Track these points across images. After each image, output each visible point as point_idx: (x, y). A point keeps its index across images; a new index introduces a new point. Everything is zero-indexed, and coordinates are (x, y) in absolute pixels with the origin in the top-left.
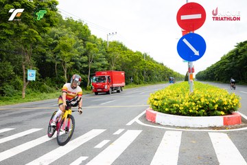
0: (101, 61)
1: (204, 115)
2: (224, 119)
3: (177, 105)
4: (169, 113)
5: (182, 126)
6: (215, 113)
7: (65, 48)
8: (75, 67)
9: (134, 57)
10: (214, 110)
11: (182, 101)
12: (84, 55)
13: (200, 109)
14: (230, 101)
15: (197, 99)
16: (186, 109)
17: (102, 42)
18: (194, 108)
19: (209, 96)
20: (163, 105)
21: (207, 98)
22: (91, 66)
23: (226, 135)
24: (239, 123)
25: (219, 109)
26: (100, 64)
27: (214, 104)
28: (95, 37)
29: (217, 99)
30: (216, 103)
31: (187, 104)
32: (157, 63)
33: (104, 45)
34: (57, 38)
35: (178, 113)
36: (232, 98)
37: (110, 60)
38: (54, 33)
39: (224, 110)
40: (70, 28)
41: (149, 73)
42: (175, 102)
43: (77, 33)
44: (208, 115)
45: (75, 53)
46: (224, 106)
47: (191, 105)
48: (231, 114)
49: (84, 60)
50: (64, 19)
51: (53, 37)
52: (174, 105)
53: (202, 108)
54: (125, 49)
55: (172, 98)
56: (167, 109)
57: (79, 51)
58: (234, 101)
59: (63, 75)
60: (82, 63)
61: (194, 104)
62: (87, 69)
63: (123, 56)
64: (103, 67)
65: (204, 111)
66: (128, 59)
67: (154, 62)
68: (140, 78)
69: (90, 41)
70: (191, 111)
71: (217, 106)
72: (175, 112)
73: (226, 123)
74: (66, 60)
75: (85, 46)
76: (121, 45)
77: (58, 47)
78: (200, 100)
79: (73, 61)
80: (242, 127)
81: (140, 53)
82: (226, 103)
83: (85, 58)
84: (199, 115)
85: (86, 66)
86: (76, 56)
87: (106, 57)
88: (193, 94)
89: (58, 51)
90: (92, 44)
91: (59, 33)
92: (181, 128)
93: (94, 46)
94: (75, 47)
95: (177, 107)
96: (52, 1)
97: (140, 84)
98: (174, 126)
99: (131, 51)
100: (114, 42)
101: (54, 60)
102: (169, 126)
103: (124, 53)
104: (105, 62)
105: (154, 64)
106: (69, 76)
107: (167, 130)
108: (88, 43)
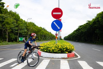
0: (24, 30)
1: (60, 53)
2: (68, 55)
4: (46, 52)
6: (64, 52)
7: (8, 23)
8: (12, 32)
9: (39, 29)
10: (64, 51)
11: (52, 47)
12: (16, 27)
13: (58, 50)
14: (70, 47)
15: (58, 46)
16: (53, 50)
17: (25, 22)
18: (56, 50)
19: (62, 45)
20: (44, 49)
21: (61, 46)
22: (19, 31)
23: (67, 61)
24: (73, 56)
25: (66, 51)
26: (23, 31)
27: (64, 49)
28: (22, 20)
29: (65, 47)
32: (48, 32)
34: (4, 19)
35: (50, 52)
36: (71, 46)
37: (28, 30)
38: (3, 16)
39: (68, 51)
40: (10, 15)
41: (45, 36)
43: (14, 17)
44: (62, 53)
45: (12, 26)
47: (55, 49)
48: (71, 53)
49: (16, 29)
51: (2, 18)
52: (49, 49)
53: (59, 50)
54: (35, 25)
55: (48, 46)
56: (45, 50)
57: (14, 25)
58: (72, 48)
59: (6, 35)
60: (15, 30)
61: (56, 48)
62: (17, 33)
63: (34, 28)
64: (25, 33)
65: (60, 51)
66: (36, 30)
67: (47, 32)
68: (41, 38)
69: (20, 21)
70: (55, 51)
71: (65, 49)
72: (49, 52)
74: (8, 29)
75: (17, 23)
76: (34, 24)
77: (4, 23)
78: (59, 47)
79: (11, 29)
80: (74, 58)
81: (41, 28)
82: (69, 48)
83: (17, 28)
84: (58, 53)
85: (17, 32)
86: (12, 27)
87: (26, 28)
88: (57, 45)
89: (4, 25)
90: (20, 23)
91: (6, 17)
92: (50, 58)
93: (21, 24)
94: (13, 23)
95: (50, 50)
96: (2, 3)
97: (41, 40)
98: (48, 58)
99: (38, 27)
100: (30, 22)
101: (2, 29)
102: (46, 58)
103: (34, 27)
104: (26, 31)
105: (47, 33)
106: (9, 36)
107: (44, 59)
108: (19, 22)
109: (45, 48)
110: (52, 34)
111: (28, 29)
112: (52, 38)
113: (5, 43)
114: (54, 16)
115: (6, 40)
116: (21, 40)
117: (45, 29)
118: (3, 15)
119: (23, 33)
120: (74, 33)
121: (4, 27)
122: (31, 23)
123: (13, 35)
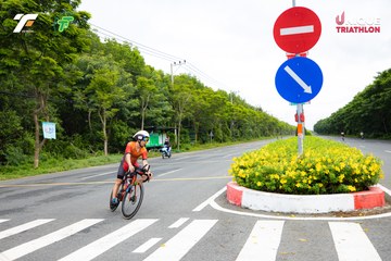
0: (161, 106)
1: (321, 193)
2: (356, 198)
3: (277, 177)
4: (264, 189)
5: (285, 211)
6: (340, 188)
7: (103, 86)
8: (120, 116)
9: (215, 99)
10: (338, 184)
11: (285, 169)
12: (134, 97)
13: (314, 182)
14: (364, 167)
15: (308, 166)
16: (291, 182)
17: (162, 76)
18: (305, 181)
19: (329, 161)
20: (253, 176)
21: (326, 163)
22: (145, 113)
23: (358, 225)
24: (380, 205)
25: (346, 182)
26: (159, 111)
27: (337, 174)
28: (152, 69)
29: (343, 165)
30: (342, 171)
31: (292, 174)
32: (252, 108)
33: (165, 80)
34: (91, 72)
35: (278, 190)
36: (367, 162)
37: (175, 105)
38: (86, 63)
39: (354, 184)
40: (111, 56)
41: (239, 125)
42: (273, 172)
43: (124, 62)
44: (329, 192)
45: (120, 94)
46: (355, 176)
47: (299, 176)
48: (368, 189)
49: (134, 105)
50: (102, 41)
51: (84, 70)
52: (272, 176)
53: (318, 181)
54: (199, 86)
55: (268, 165)
56: (259, 184)
57: (125, 90)
58: (371, 169)
59: (101, 129)
60: (131, 109)
61: (304, 173)
62: (138, 119)
63: (196, 98)
64: (165, 116)
65: (321, 185)
66: (204, 103)
67: (247, 106)
68: (225, 132)
69: (144, 76)
70: (298, 185)
71: (342, 176)
72: (274, 188)
73: (358, 204)
74: (106, 105)
75: (135, 83)
76: (194, 80)
77: (91, 86)
78: (314, 167)
79: (117, 106)
80: (386, 211)
81: (224, 93)
82: (358, 172)
83: (135, 102)
84: (313, 193)
85: (137, 114)
86: (121, 99)
87: (170, 100)
88: (303, 157)
89: (93, 92)
90: (146, 80)
91: (95, 63)
92: (283, 214)
93: (150, 83)
94: (120, 84)
95: (276, 180)
96: (80, 13)
97: (224, 141)
98: (272, 213)
99: (210, 90)
100: (183, 77)
101: (85, 107)
102: (264, 212)
103: (198, 93)
104: (169, 108)
105: (247, 110)
106: (111, 132)
107: (260, 218)
108: (140, 78)
109: (257, 174)
110: (265, 115)
111: (177, 103)
112: (268, 128)
113: (100, 158)
114: (283, 42)
115: (102, 149)
116: (152, 145)
117: (238, 98)
118: (85, 57)
119: (159, 120)
120: (360, 105)
121: (91, 100)
122: (184, 79)
123: (125, 129)
